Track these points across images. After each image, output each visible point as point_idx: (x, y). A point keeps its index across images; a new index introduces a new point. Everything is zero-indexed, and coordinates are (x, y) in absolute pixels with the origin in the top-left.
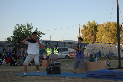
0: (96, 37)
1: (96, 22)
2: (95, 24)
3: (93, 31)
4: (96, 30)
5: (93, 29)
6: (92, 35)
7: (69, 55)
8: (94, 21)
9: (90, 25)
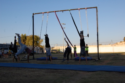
0: (25, 43)
1: (24, 35)
2: (25, 35)
3: (24, 39)
4: (26, 39)
5: (24, 38)
6: (24, 41)
7: (8, 52)
8: (25, 34)
9: (23, 36)
